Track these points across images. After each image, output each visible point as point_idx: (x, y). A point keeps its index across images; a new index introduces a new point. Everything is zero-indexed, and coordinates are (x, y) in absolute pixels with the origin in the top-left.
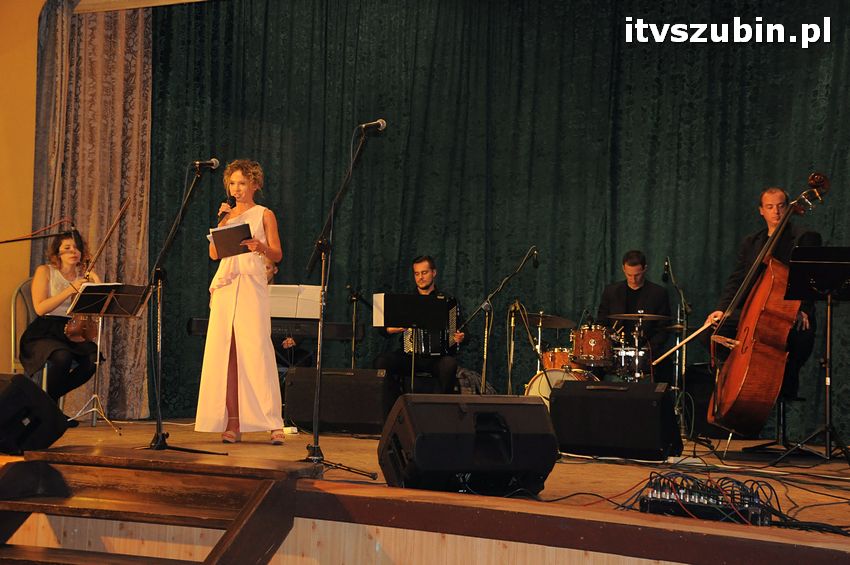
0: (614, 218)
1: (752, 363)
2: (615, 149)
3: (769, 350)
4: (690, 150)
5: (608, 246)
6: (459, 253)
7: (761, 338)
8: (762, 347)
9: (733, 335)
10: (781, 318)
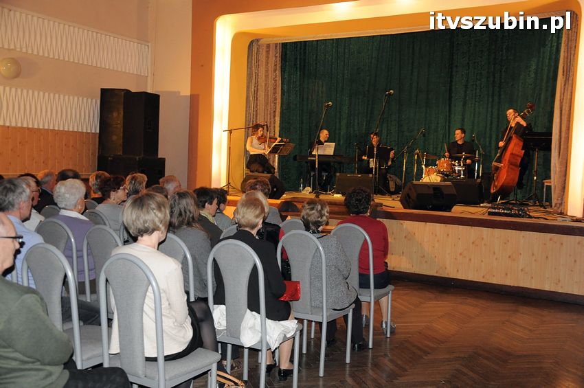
0: (450, 117)
1: (508, 172)
2: (450, 89)
3: (513, 167)
4: (480, 91)
5: (447, 127)
6: (388, 130)
7: (511, 163)
8: (511, 166)
9: (500, 162)
10: (518, 156)
